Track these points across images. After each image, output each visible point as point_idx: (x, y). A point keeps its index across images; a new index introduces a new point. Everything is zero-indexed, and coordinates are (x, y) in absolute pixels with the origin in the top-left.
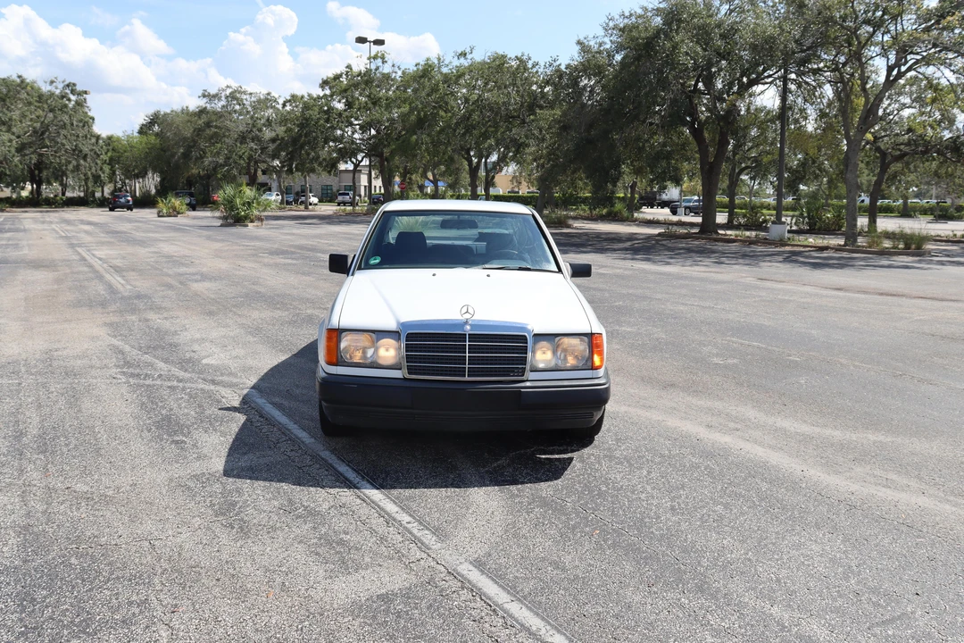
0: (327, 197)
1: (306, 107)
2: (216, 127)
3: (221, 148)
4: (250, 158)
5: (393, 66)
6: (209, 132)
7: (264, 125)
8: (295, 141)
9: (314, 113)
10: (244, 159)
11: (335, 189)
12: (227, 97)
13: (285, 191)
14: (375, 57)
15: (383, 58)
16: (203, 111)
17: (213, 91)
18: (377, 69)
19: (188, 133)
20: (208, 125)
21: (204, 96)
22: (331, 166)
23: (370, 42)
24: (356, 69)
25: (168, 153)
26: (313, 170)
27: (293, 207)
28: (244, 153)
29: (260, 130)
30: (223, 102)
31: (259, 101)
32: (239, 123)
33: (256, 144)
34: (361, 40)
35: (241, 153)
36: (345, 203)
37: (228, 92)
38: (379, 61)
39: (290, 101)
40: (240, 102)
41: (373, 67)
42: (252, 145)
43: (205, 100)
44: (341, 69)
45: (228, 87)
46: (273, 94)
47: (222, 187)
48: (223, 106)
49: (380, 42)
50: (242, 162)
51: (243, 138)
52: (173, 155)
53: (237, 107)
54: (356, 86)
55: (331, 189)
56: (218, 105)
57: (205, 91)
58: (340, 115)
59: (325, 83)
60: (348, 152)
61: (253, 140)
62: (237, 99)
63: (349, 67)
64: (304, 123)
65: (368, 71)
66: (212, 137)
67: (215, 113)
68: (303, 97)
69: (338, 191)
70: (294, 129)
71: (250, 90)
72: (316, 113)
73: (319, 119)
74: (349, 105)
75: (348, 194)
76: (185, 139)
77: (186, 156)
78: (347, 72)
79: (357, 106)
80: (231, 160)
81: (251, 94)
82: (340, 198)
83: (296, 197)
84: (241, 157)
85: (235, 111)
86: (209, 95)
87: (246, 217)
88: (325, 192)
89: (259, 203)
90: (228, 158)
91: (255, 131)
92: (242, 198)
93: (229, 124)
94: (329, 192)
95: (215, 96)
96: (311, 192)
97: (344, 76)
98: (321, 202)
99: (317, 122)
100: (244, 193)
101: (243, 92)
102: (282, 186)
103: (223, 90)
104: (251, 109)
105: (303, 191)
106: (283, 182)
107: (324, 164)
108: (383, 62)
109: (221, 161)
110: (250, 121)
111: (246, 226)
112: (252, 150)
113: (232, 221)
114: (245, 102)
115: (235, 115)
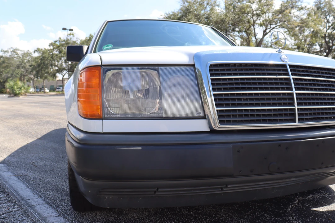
0: (52, 89)
1: (43, 53)
2: (7, 63)
3: (9, 71)
4: (21, 74)
5: (77, 38)
6: (4, 65)
7: (27, 62)
8: (39, 66)
10: (19, 75)
11: (55, 87)
12: (11, 52)
13: (36, 88)
14: (70, 35)
15: (73, 35)
16: (1, 57)
17: (5, 50)
18: (71, 39)
20: (4, 62)
21: (2, 51)
22: (54, 76)
23: (68, 30)
24: (62, 39)
26: (46, 78)
27: (40, 93)
28: (18, 73)
29: (25, 64)
30: (10, 54)
31: (25, 54)
32: (16, 61)
33: (24, 69)
34: (64, 29)
35: (17, 72)
36: (59, 91)
37: (12, 50)
38: (72, 36)
39: (36, 51)
40: (17, 54)
41: (69, 38)
42: (22, 69)
43: (2, 53)
44: (57, 39)
45: (12, 48)
46: (30, 51)
48: (10, 55)
49: (71, 30)
50: (18, 76)
51: (18, 67)
53: (16, 56)
54: (62, 45)
55: (54, 87)
56: (8, 55)
57: (2, 49)
58: (57, 55)
59: (51, 45)
60: (60, 70)
61: (22, 67)
62: (16, 52)
63: (60, 38)
64: (43, 59)
65: (67, 40)
66: (5, 67)
67: (7, 58)
68: (42, 49)
69: (56, 87)
70: (39, 61)
72: (47, 55)
73: (48, 57)
74: (60, 52)
75: (60, 88)
78: (59, 40)
79: (63, 52)
80: (13, 75)
81: (21, 51)
82: (57, 90)
83: (40, 89)
84: (17, 74)
85: (15, 58)
86: (4, 51)
87: (19, 94)
88: (51, 88)
89: (24, 88)
90: (12, 74)
91: (23, 64)
92: (17, 86)
93: (12, 62)
94: (53, 88)
95: (6, 51)
96: (46, 88)
97: (58, 41)
98: (50, 91)
99: (48, 58)
100: (18, 84)
101: (18, 50)
102: (35, 85)
103: (10, 49)
104: (21, 56)
105: (43, 88)
106: (35, 84)
107: (51, 75)
108: (73, 36)
109: (9, 75)
110: (21, 61)
111: (19, 97)
112: (22, 71)
113: (13, 95)
114: (19, 54)
115: (15, 59)
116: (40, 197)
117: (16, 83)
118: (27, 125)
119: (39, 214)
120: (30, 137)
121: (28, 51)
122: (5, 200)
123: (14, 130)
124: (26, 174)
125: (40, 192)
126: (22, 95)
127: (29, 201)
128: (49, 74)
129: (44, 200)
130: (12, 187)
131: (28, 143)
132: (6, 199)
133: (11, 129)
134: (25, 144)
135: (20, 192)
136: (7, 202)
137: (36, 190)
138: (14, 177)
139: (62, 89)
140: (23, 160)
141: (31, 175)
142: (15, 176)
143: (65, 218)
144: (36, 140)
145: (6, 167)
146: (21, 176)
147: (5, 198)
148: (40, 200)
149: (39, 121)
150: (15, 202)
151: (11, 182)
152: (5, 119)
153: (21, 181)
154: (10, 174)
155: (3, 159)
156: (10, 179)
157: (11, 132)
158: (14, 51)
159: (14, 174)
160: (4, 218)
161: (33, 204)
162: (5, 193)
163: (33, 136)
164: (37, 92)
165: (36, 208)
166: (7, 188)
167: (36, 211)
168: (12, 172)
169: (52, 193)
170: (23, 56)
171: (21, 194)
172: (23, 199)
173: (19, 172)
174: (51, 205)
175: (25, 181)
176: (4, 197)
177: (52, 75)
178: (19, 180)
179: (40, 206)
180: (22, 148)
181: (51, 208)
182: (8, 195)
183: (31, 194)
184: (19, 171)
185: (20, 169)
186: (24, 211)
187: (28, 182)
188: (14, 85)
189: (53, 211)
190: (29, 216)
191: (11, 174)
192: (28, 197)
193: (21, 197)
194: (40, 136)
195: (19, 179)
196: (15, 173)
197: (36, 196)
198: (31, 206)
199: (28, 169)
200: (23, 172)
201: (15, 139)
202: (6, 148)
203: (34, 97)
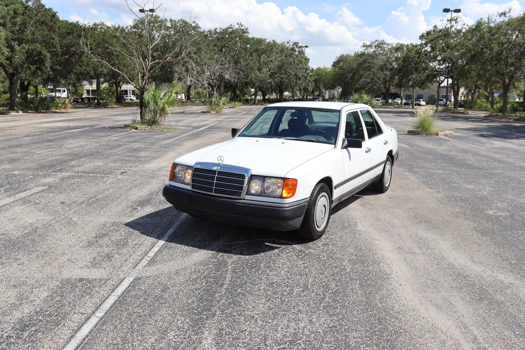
2: (369, 63)
3: (369, 74)
6: (365, 65)
7: (393, 61)
10: (380, 80)
12: (375, 46)
14: (452, 20)
15: (456, 20)
16: (363, 54)
17: (368, 43)
18: (452, 27)
19: (355, 66)
20: (365, 62)
21: (364, 46)
23: (452, 11)
24: (439, 28)
25: (344, 77)
28: (381, 77)
29: (391, 64)
30: (373, 49)
32: (379, 62)
34: (446, 10)
35: (379, 77)
37: (376, 43)
38: (454, 22)
40: (383, 49)
41: (450, 26)
42: (386, 72)
43: (364, 48)
44: (432, 28)
45: (376, 41)
47: (353, 95)
48: (374, 51)
49: (457, 11)
50: (379, 81)
51: (382, 68)
52: (346, 78)
53: (381, 52)
54: (439, 38)
56: (371, 50)
57: (365, 43)
58: (426, 54)
59: (422, 37)
61: (387, 69)
62: (381, 47)
63: (435, 27)
65: (446, 29)
66: (366, 68)
67: (369, 55)
71: (388, 42)
74: (433, 49)
75: (443, 100)
76: (353, 69)
77: (352, 78)
78: (434, 30)
79: (438, 49)
80: (374, 81)
81: (388, 44)
84: (379, 79)
85: (380, 54)
86: (366, 45)
91: (388, 64)
93: (376, 61)
95: (369, 46)
97: (433, 32)
101: (384, 44)
103: (374, 42)
114: (385, 49)
115: (379, 56)
158: (379, 45)
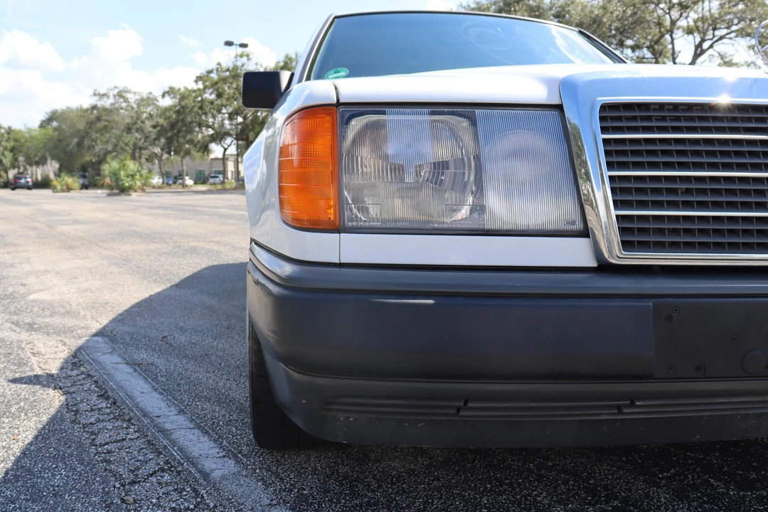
0: (200, 180)
1: (183, 97)
2: (106, 120)
3: (110, 137)
4: (135, 145)
5: (256, 64)
6: (100, 125)
7: (147, 118)
8: (173, 126)
9: (189, 102)
10: (129, 146)
11: (207, 173)
12: (114, 96)
13: (165, 175)
14: (241, 56)
15: (248, 56)
16: (94, 107)
17: (103, 91)
18: (243, 65)
19: (81, 126)
20: (98, 119)
21: (95, 95)
22: (205, 149)
23: (236, 45)
24: (224, 65)
25: (64, 143)
26: (188, 153)
27: (173, 186)
28: (129, 141)
29: (143, 122)
30: (111, 100)
31: (142, 100)
32: (124, 117)
33: (140, 134)
34: (229, 44)
35: (126, 141)
36: (214, 184)
37: (115, 92)
38: (245, 59)
39: (168, 92)
40: (126, 100)
41: (239, 64)
42: (136, 134)
43: (96, 98)
44: (213, 66)
45: (115, 87)
46: (154, 93)
48: (112, 104)
49: (244, 46)
50: (127, 148)
51: (129, 129)
52: (69, 145)
53: (124, 105)
54: (224, 80)
55: (204, 174)
56: (107, 103)
57: (95, 90)
58: (212, 103)
59: (199, 79)
60: (219, 137)
61: (137, 130)
62: (124, 97)
63: (219, 64)
64: (181, 111)
65: (235, 68)
66: (102, 129)
67: (105, 110)
68: (179, 90)
69: (209, 175)
70: (172, 116)
71: (134, 90)
72: (191, 102)
73: (194, 107)
74: (219, 96)
75: (217, 177)
76: (79, 131)
77: (80, 145)
78: (218, 68)
79: (226, 96)
80: (118, 147)
81: (135, 93)
82: (211, 180)
83: (173, 179)
84: (126, 144)
85: (122, 108)
86: (99, 94)
87: (130, 188)
88: (199, 176)
89: (141, 176)
90: (116, 145)
91: (139, 122)
92: (126, 171)
93: (116, 118)
94: (202, 176)
95: (104, 95)
96: (187, 175)
97: (215, 72)
98: (195, 183)
99: (192, 110)
100: (128, 166)
101: (128, 91)
102: (163, 170)
103: (111, 90)
104: (135, 106)
105: (180, 175)
106: (164, 166)
107: (198, 146)
108: (248, 60)
109: (110, 148)
110: (134, 115)
111: (130, 195)
112: (136, 139)
113: (117, 191)
114: (130, 100)
115: (122, 111)
116: (181, 412)
117: (124, 165)
118: (148, 256)
119: (181, 449)
120: (155, 281)
121: (150, 93)
122: (108, 414)
123: (120, 265)
124: (150, 361)
125: (182, 401)
126: (135, 191)
127: (159, 420)
128: (195, 146)
129: (192, 421)
130: (122, 388)
131: (152, 293)
132: (111, 413)
133: (115, 264)
134: (145, 295)
135: (139, 398)
136: (114, 418)
137: (173, 398)
138: (125, 366)
139: (222, 179)
140: (142, 331)
141: (160, 362)
142: (128, 364)
143: (238, 461)
144: (168, 289)
145: (108, 344)
146: (139, 365)
147: (109, 411)
148: (182, 420)
149: (174, 248)
150: (129, 420)
151: (119, 377)
152: (102, 241)
153: (141, 374)
154: (116, 359)
155: (101, 326)
156: (116, 369)
157: (115, 269)
158: (120, 95)
159: (125, 359)
160: (109, 452)
161: (168, 426)
162: (107, 398)
163: (162, 279)
164: (168, 184)
165: (174, 437)
166: (113, 390)
167: (174, 443)
168: (120, 356)
169: (207, 406)
170: (139, 105)
171: (141, 404)
172: (145, 415)
173: (135, 357)
174: (207, 432)
175: (148, 375)
176: (107, 407)
177: (201, 148)
178: (136, 374)
179: (183, 432)
180: (139, 305)
181: (206, 438)
182: (115, 403)
183: (163, 405)
184: (135, 353)
185: (137, 349)
186: (149, 441)
187: (155, 379)
188: (119, 169)
189: (212, 444)
190: (160, 453)
191: (119, 360)
192: (157, 412)
193: (142, 410)
194: (177, 280)
195: (135, 370)
196: (126, 356)
197: (174, 411)
198: (163, 431)
199: (154, 350)
200: (143, 356)
201: (124, 284)
202: (107, 303)
203: (161, 196)
